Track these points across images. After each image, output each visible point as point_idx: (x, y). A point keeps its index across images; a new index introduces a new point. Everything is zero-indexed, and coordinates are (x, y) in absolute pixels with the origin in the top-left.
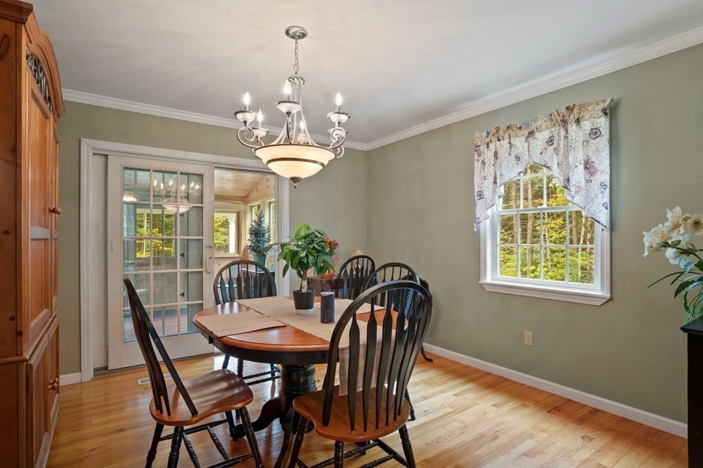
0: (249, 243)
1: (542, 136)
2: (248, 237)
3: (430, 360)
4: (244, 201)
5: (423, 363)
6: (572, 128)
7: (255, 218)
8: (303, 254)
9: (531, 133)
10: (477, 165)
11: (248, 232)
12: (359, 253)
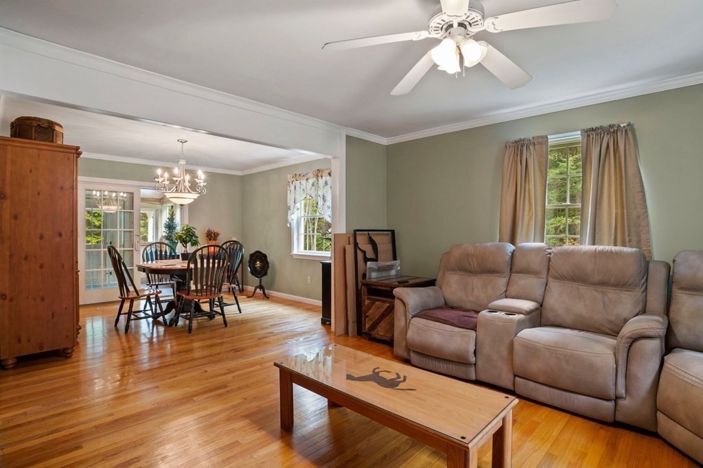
0: (164, 234)
1: (311, 181)
2: (164, 229)
3: (268, 298)
4: (160, 202)
5: (264, 299)
6: (320, 179)
7: (168, 216)
8: (184, 237)
9: (307, 179)
10: (289, 191)
11: (163, 226)
12: (234, 239)
